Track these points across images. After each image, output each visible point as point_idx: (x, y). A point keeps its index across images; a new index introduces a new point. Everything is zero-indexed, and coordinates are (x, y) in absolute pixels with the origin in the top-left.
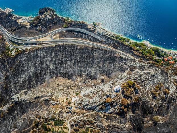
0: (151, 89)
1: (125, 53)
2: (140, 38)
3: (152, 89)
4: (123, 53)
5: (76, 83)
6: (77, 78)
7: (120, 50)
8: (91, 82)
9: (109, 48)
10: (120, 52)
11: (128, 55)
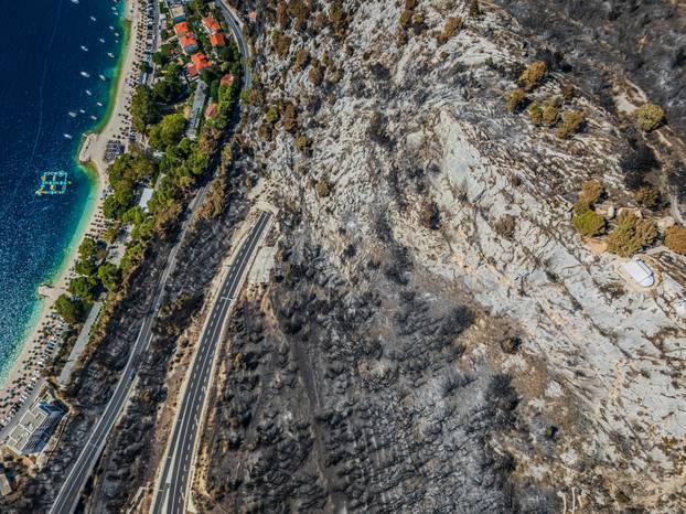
0: (547, 140)
1: (228, 262)
2: (62, 179)
3: (542, 135)
4: (225, 269)
5: (568, 480)
6: (530, 481)
7: (207, 283)
8: (538, 403)
9: (197, 346)
10: (217, 283)
11: (234, 243)
